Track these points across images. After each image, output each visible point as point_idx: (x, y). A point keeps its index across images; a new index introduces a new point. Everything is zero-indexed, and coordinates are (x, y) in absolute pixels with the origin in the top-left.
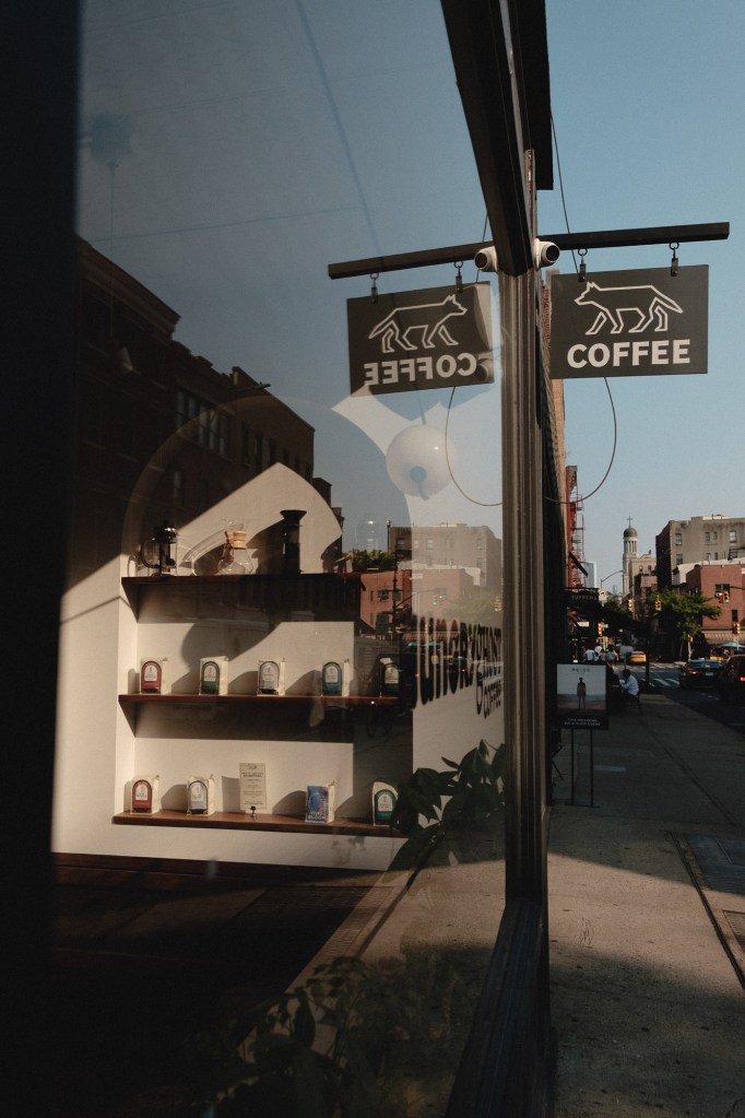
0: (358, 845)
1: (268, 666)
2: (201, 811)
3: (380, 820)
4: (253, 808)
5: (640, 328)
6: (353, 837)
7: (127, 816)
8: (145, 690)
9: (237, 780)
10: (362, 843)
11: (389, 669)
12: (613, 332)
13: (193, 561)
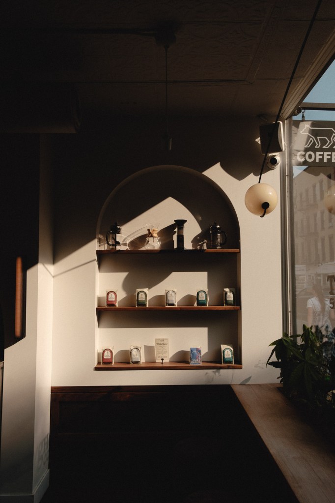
0: (217, 373)
1: (171, 293)
2: (137, 362)
3: (225, 362)
4: (162, 360)
5: (327, 146)
6: (215, 370)
7: (99, 366)
8: (108, 305)
9: (153, 347)
10: (219, 373)
11: (229, 294)
12: (316, 147)
13: (128, 242)
